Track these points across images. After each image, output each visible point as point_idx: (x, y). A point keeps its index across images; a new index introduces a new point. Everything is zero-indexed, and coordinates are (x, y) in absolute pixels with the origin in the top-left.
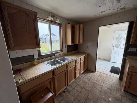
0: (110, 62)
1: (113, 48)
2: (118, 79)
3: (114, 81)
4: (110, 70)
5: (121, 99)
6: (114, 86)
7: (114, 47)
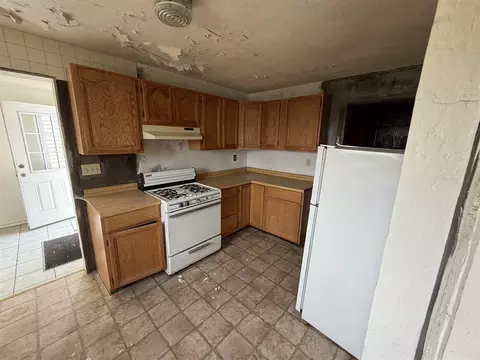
0: (29, 230)
1: (21, 171)
2: (85, 273)
3: (74, 289)
4: (41, 262)
5: (114, 320)
6: (83, 304)
7: (22, 166)
